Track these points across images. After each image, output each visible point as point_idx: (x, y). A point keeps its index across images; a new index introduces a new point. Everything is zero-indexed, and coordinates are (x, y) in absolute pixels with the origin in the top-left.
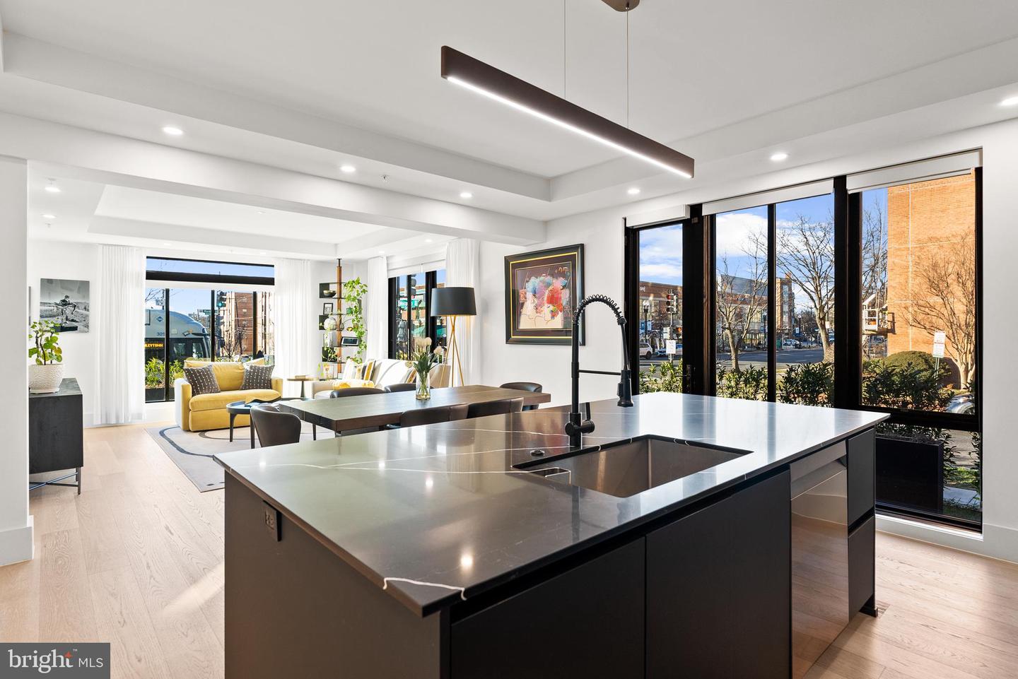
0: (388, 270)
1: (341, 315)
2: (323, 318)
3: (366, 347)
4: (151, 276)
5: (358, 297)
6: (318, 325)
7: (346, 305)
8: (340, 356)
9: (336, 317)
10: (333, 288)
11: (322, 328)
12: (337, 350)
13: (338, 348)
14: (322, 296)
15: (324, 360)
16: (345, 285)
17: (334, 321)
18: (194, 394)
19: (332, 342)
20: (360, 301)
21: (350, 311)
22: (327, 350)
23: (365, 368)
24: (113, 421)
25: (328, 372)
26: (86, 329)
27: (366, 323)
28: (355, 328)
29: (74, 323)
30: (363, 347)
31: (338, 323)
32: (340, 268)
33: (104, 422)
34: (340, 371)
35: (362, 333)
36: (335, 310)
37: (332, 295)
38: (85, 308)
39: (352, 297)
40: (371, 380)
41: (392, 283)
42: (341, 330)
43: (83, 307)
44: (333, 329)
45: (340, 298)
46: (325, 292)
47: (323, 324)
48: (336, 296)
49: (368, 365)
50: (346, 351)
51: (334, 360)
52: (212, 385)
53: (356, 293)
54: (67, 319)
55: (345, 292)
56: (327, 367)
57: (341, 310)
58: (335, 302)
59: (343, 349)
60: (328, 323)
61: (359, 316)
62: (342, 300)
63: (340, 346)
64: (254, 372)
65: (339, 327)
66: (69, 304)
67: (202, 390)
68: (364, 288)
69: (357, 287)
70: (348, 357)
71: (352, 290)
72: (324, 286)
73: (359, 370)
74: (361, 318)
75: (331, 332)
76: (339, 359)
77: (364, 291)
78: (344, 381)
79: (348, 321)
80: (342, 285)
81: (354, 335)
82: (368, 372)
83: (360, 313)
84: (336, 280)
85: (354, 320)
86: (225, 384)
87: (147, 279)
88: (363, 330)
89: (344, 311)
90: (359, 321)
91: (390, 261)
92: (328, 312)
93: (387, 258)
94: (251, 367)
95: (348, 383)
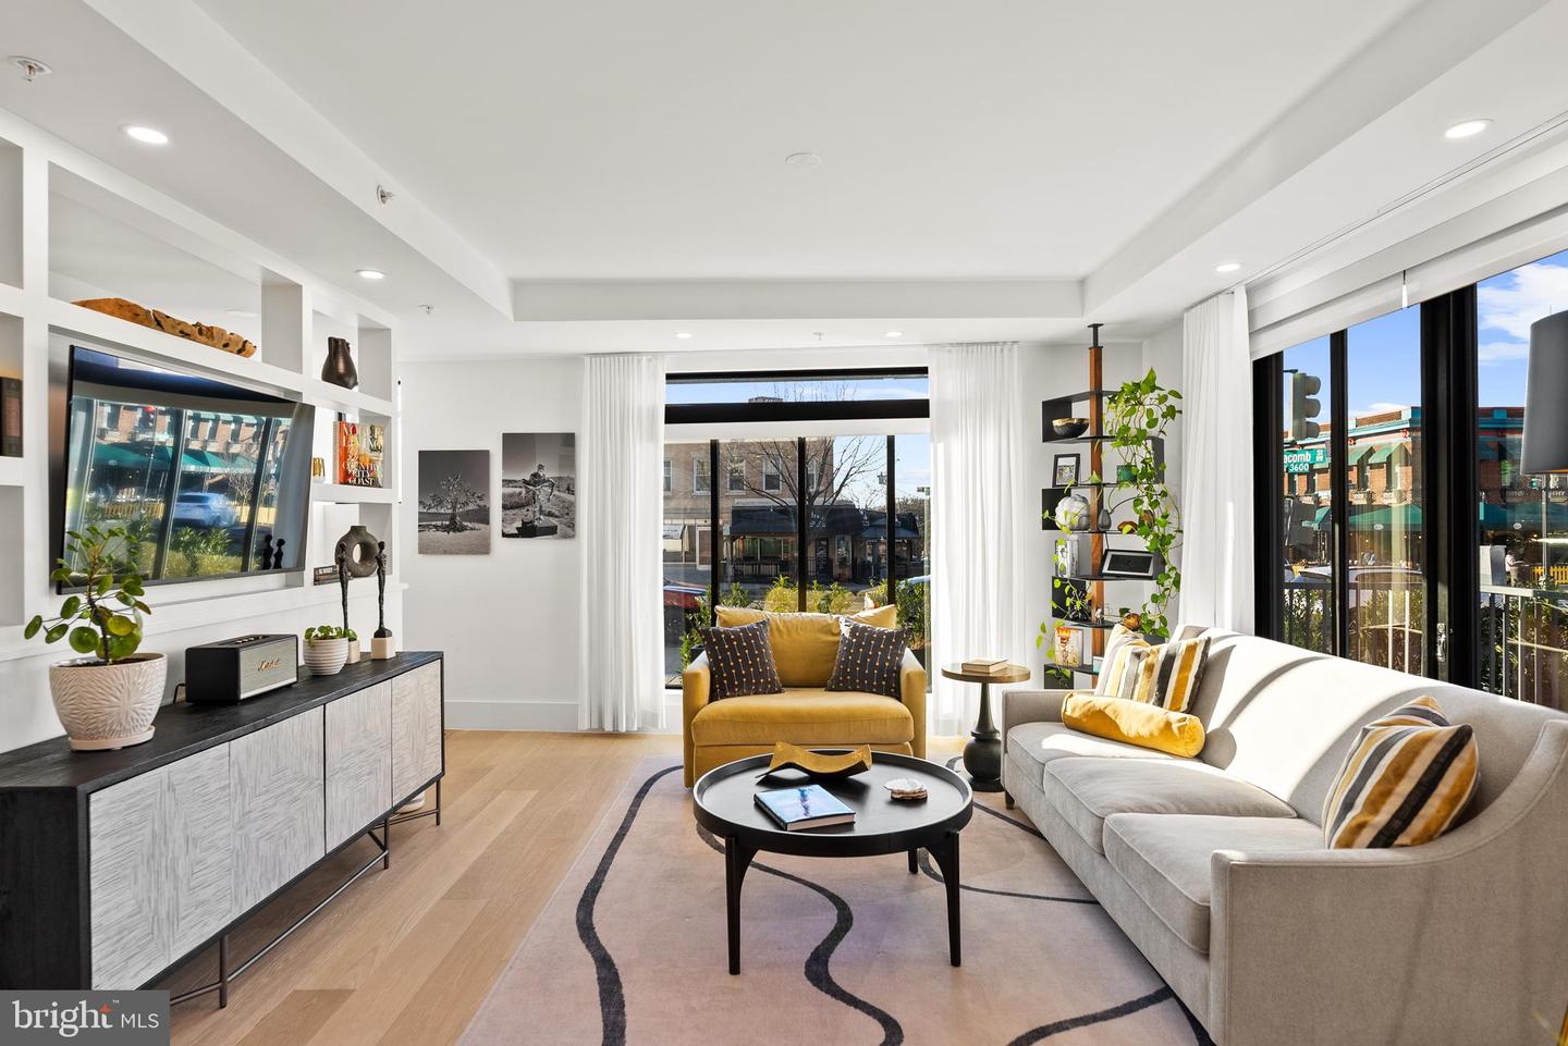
0: (1253, 334)
1: (1099, 486)
2: (1052, 498)
3: (1177, 583)
4: (675, 415)
5: (1154, 432)
6: (1038, 515)
7: (1113, 455)
8: (1101, 605)
9: (1087, 493)
10: (1081, 411)
11: (1049, 524)
12: (1091, 588)
13: (1094, 583)
14: (1049, 435)
15: (1057, 614)
16: (1112, 400)
17: (1082, 505)
18: (712, 699)
19: (1078, 564)
20: (1158, 445)
21: (1129, 475)
22: (1063, 586)
23: (1169, 660)
24: (608, 728)
25: (1068, 648)
26: (569, 531)
27: (1178, 509)
28: (1144, 525)
29: (551, 519)
30: (1168, 583)
31: (1094, 508)
32: (1097, 352)
33: (595, 726)
34: (1099, 651)
35: (1164, 541)
36: (1086, 474)
37: (1075, 431)
38: (568, 489)
39: (1133, 432)
40: (1191, 710)
41: (1267, 372)
42: (1102, 530)
43: (566, 486)
44: (1079, 528)
45: (1098, 437)
46: (1057, 423)
47: (1053, 513)
48: (1087, 433)
49: (1183, 648)
50: (1119, 594)
51: (1083, 618)
52: (763, 675)
53: (1145, 420)
54: (541, 512)
55: (1112, 417)
56: (1064, 634)
57: (1100, 474)
58: (1084, 449)
59: (1110, 586)
60: (1066, 511)
61: (1158, 488)
62: (1106, 445)
63: (1099, 576)
64: (858, 645)
65: (1096, 523)
66: (545, 481)
67: (732, 687)
68: (1172, 400)
69: (1149, 399)
70: (1123, 611)
71: (1132, 412)
72: (1056, 407)
73: (1150, 668)
74: (1164, 494)
75: (1075, 537)
76: (1096, 614)
77: (1171, 412)
78: (1099, 701)
79: (1123, 503)
80: (1105, 400)
81: (1140, 544)
82: (1183, 681)
83: (1160, 478)
84: (1085, 386)
85: (1138, 501)
86: (797, 670)
87: (666, 422)
88: (1170, 530)
89: (1110, 475)
90: (1155, 504)
91: (1259, 302)
92: (1066, 479)
93: (1251, 292)
94: (854, 630)
95: (1108, 712)
